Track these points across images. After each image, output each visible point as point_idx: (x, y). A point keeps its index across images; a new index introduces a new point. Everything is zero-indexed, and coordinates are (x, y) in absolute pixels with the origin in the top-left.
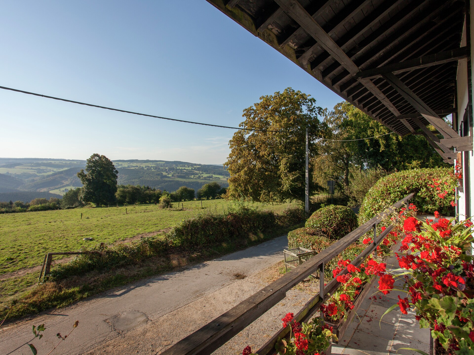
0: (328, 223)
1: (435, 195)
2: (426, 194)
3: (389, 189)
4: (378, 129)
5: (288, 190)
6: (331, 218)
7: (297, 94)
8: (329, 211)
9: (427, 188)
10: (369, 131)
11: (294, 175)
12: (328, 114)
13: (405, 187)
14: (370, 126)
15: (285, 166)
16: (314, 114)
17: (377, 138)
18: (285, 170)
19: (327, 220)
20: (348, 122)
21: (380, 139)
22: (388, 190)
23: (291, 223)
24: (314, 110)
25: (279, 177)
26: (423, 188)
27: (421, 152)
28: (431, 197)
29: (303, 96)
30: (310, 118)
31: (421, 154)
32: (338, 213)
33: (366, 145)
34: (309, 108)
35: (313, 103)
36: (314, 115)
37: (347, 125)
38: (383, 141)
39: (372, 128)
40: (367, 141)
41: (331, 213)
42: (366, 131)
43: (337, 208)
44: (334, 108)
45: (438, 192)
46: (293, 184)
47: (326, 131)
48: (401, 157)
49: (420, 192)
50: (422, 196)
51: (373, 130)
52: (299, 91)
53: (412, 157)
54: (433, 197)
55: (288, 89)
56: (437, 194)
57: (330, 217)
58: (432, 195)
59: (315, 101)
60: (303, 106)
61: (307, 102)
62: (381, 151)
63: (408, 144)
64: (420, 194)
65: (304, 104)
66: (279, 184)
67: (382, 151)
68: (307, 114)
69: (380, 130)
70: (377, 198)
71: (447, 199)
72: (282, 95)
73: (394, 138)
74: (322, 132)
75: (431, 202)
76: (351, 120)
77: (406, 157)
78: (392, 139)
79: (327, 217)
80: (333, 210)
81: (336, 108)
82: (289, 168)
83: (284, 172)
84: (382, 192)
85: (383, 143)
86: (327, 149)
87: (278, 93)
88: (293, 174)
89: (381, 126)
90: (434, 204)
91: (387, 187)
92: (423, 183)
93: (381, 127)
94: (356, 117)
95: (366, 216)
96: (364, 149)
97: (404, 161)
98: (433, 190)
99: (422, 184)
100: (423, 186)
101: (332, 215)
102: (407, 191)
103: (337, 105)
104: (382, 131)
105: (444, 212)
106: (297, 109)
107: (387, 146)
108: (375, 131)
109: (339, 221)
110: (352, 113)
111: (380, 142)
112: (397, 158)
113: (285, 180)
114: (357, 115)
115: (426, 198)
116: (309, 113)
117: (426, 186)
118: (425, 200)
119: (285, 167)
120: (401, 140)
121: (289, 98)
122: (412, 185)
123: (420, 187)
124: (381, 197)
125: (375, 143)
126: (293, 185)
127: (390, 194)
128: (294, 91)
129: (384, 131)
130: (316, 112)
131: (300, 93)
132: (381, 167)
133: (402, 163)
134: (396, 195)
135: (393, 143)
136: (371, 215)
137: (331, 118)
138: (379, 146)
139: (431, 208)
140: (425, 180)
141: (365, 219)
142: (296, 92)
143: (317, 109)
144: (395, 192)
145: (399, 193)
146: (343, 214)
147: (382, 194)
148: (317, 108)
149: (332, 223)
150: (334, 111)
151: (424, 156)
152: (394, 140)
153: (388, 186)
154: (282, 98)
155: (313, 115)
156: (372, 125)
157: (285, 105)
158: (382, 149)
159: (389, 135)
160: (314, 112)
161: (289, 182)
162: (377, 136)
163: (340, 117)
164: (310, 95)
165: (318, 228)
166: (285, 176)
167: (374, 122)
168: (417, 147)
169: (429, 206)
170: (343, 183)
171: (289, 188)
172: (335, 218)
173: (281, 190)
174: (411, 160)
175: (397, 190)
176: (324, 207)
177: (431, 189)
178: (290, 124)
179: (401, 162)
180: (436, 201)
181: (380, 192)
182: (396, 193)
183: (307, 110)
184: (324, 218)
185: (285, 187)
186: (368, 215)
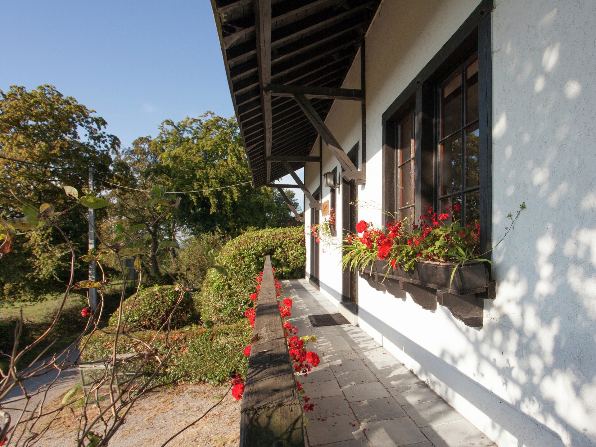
0: (153, 313)
1: (289, 256)
2: (281, 255)
3: (243, 252)
4: (208, 182)
5: (52, 277)
6: (156, 305)
7: (67, 102)
8: (153, 294)
9: (283, 249)
10: (195, 184)
11: (65, 249)
12: (123, 152)
13: (261, 248)
14: (198, 177)
15: (43, 232)
16: (102, 145)
17: (207, 195)
18: (42, 241)
19: (151, 308)
20: (162, 167)
21: (211, 197)
22: (241, 254)
23: (64, 333)
24: (102, 139)
25: (29, 254)
26: (278, 250)
27: (257, 217)
28: (286, 258)
29: (81, 109)
30: (95, 152)
31: (257, 219)
32: (167, 296)
33: (190, 203)
34: (91, 133)
35: (102, 127)
36: (103, 148)
37: (162, 173)
38: (215, 200)
39: (199, 180)
40: (193, 198)
41: (156, 297)
42: (191, 183)
43: (164, 289)
44: (133, 144)
45: (292, 252)
46: (63, 264)
47: (126, 177)
48: (235, 222)
49: (275, 253)
50: (277, 258)
51: (201, 183)
52: (71, 98)
53: (247, 222)
54: (287, 259)
55: (46, 88)
56: (292, 254)
57: (156, 303)
58: (286, 255)
59: (104, 123)
60: (79, 127)
61: (87, 122)
62: (211, 213)
63: (243, 206)
64: (275, 256)
65: (81, 125)
66: (28, 268)
67: (213, 213)
68: (89, 143)
69: (210, 184)
70: (228, 264)
71: (299, 259)
72: (32, 96)
73: (228, 196)
74: (118, 178)
75: (286, 264)
76: (168, 166)
77: (240, 222)
78: (226, 197)
79: (150, 304)
80: (159, 292)
81: (136, 143)
82: (52, 236)
83: (39, 245)
84: (234, 256)
85: (214, 202)
86: (121, 210)
87: (22, 88)
88: (61, 248)
89: (212, 178)
90: (288, 266)
91: (239, 250)
92: (279, 243)
93: (213, 180)
94: (175, 161)
95: (215, 290)
96: (188, 209)
97: (238, 227)
98: (288, 250)
99: (277, 244)
100: (279, 246)
101: (157, 299)
102: (262, 254)
103: (139, 141)
104: (214, 185)
105: (295, 275)
106: (67, 131)
107: (220, 206)
108: (204, 185)
109: (169, 306)
110: (169, 155)
111: (211, 200)
112: (230, 223)
113: (44, 259)
114: (177, 159)
115: (281, 260)
116: (92, 142)
117: (281, 247)
118: (280, 262)
119: (43, 235)
120: (236, 200)
121: (51, 105)
122: (267, 246)
123: (275, 247)
124: (233, 263)
125: (204, 202)
126: (63, 267)
127: (243, 258)
128: (60, 95)
129: (216, 186)
130: (106, 143)
131: (75, 103)
132: (220, 231)
133: (237, 229)
134: (251, 259)
135: (227, 203)
136: (221, 287)
137: (126, 159)
138: (209, 207)
139: (285, 270)
140: (280, 240)
141: (212, 295)
142: (64, 98)
143: (108, 139)
144: (250, 255)
145: (254, 256)
146: (174, 296)
147: (235, 259)
148: (111, 136)
149: (159, 311)
150: (132, 148)
151: (259, 222)
152: (228, 199)
153: (241, 248)
154: (32, 101)
155: (100, 147)
156: (200, 176)
157: (39, 117)
158: (213, 210)
159: (221, 192)
160: (103, 142)
161: (53, 261)
162: (206, 192)
163: (143, 160)
164: (95, 112)
165: (135, 322)
166: (44, 252)
167: (203, 172)
168: (252, 210)
169: (284, 268)
170: (148, 264)
171: (54, 272)
172: (163, 303)
173: (33, 278)
174: (247, 226)
175: (252, 252)
176: (143, 290)
177: (286, 250)
178: (52, 155)
179: (235, 229)
180: (290, 263)
181: (232, 257)
182: (250, 257)
183: (87, 137)
184: (145, 306)
185: (44, 272)
186: (217, 289)
